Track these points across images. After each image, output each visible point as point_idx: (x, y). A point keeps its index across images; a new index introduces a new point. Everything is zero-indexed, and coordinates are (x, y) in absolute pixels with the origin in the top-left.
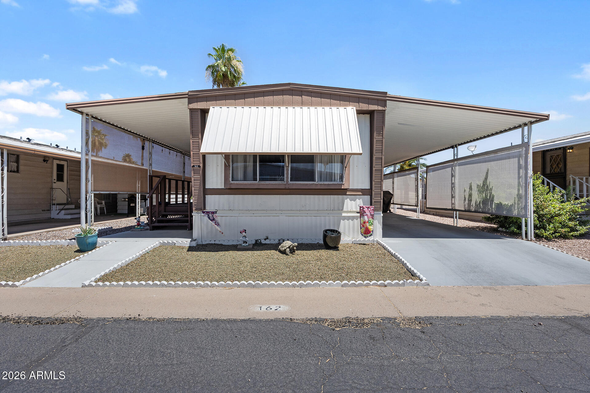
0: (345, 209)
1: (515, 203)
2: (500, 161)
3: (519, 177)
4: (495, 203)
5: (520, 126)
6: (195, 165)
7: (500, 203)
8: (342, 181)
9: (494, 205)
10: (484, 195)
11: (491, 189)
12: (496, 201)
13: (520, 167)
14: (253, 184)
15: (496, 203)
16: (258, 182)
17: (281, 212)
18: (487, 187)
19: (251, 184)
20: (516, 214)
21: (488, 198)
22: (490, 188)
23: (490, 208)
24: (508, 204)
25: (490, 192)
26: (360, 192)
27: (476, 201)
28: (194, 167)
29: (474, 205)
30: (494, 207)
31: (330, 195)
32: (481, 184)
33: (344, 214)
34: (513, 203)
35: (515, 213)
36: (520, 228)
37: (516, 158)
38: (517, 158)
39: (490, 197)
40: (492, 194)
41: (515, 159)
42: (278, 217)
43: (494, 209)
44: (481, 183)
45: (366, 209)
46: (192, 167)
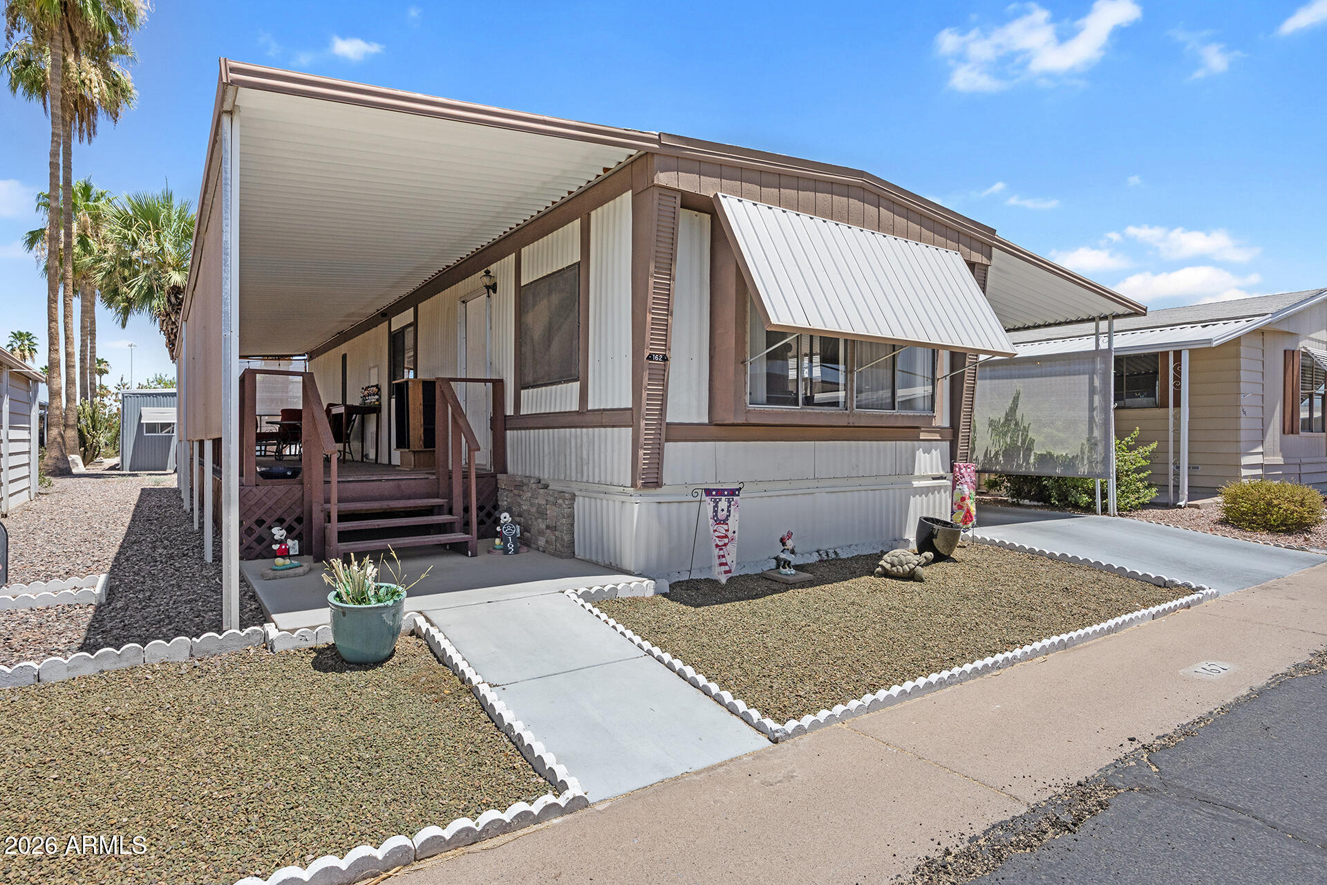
0: (916, 473)
1: (1083, 453)
2: (1048, 378)
3: (1092, 409)
4: (1035, 454)
5: (1093, 320)
6: (656, 354)
7: (1049, 453)
8: (933, 410)
9: (1032, 458)
10: (1008, 440)
11: (1026, 430)
12: (1038, 450)
13: (1092, 391)
14: (792, 413)
15: (1039, 453)
16: (801, 408)
17: (815, 483)
18: (1017, 424)
19: (787, 413)
20: (1084, 472)
21: (1019, 444)
22: (1024, 427)
23: (1023, 463)
24: (1067, 454)
25: (1023, 434)
26: (938, 435)
27: (987, 451)
28: (651, 359)
29: (981, 458)
30: (1032, 461)
31: (896, 441)
32: (1000, 418)
33: (916, 484)
34: (1079, 454)
35: (1083, 469)
36: (1092, 494)
37: (1084, 374)
38: (1088, 376)
39: (1023, 442)
40: (1029, 437)
41: (1082, 377)
42: (811, 496)
43: (1034, 465)
44: (1000, 416)
45: (964, 469)
46: (648, 358)
